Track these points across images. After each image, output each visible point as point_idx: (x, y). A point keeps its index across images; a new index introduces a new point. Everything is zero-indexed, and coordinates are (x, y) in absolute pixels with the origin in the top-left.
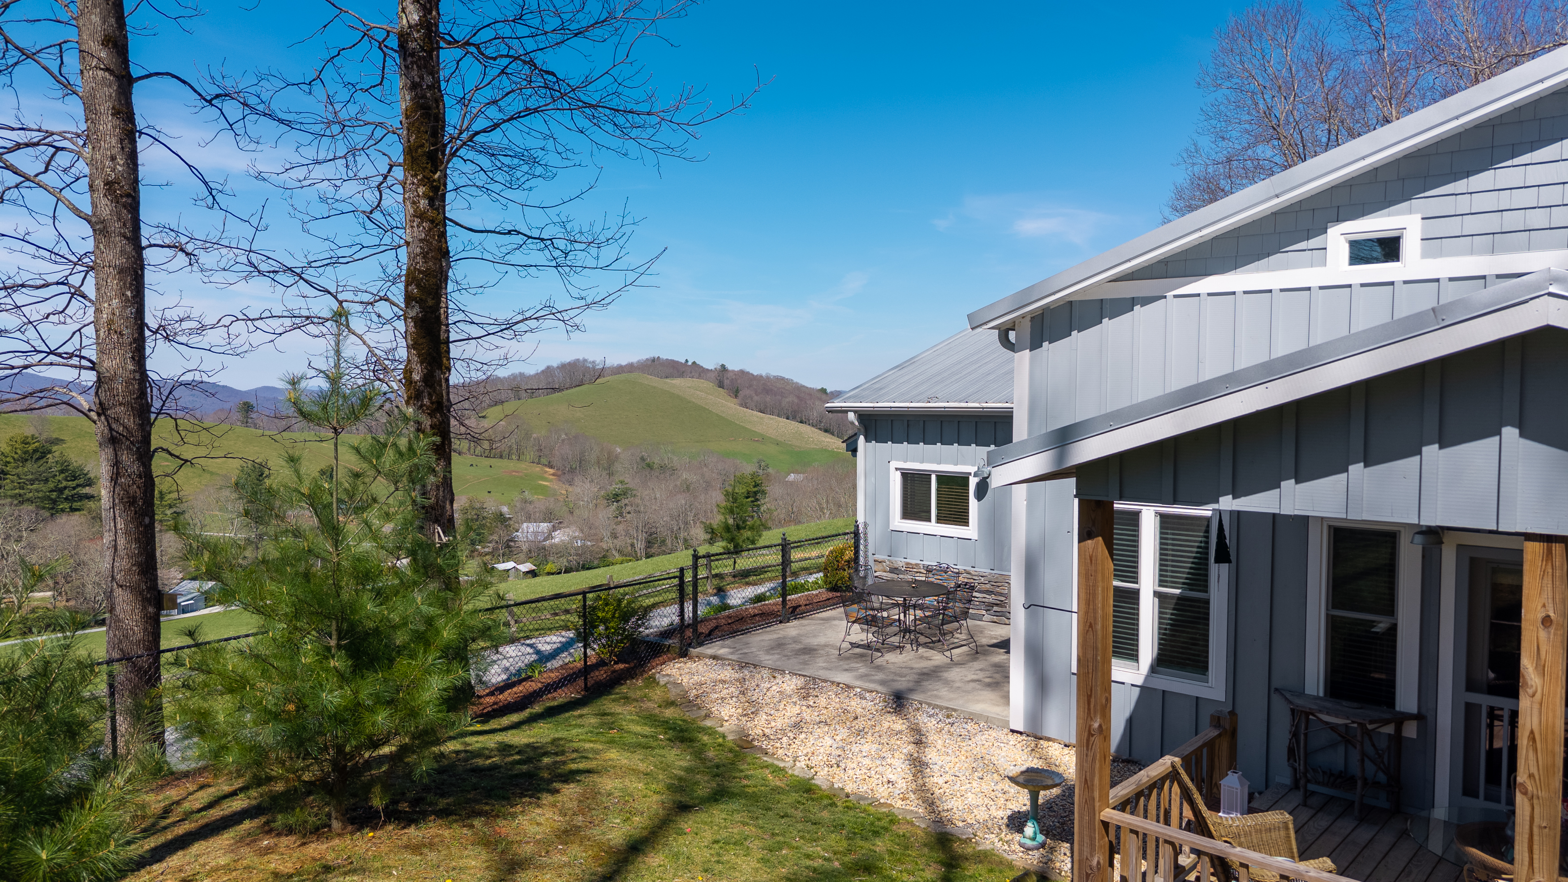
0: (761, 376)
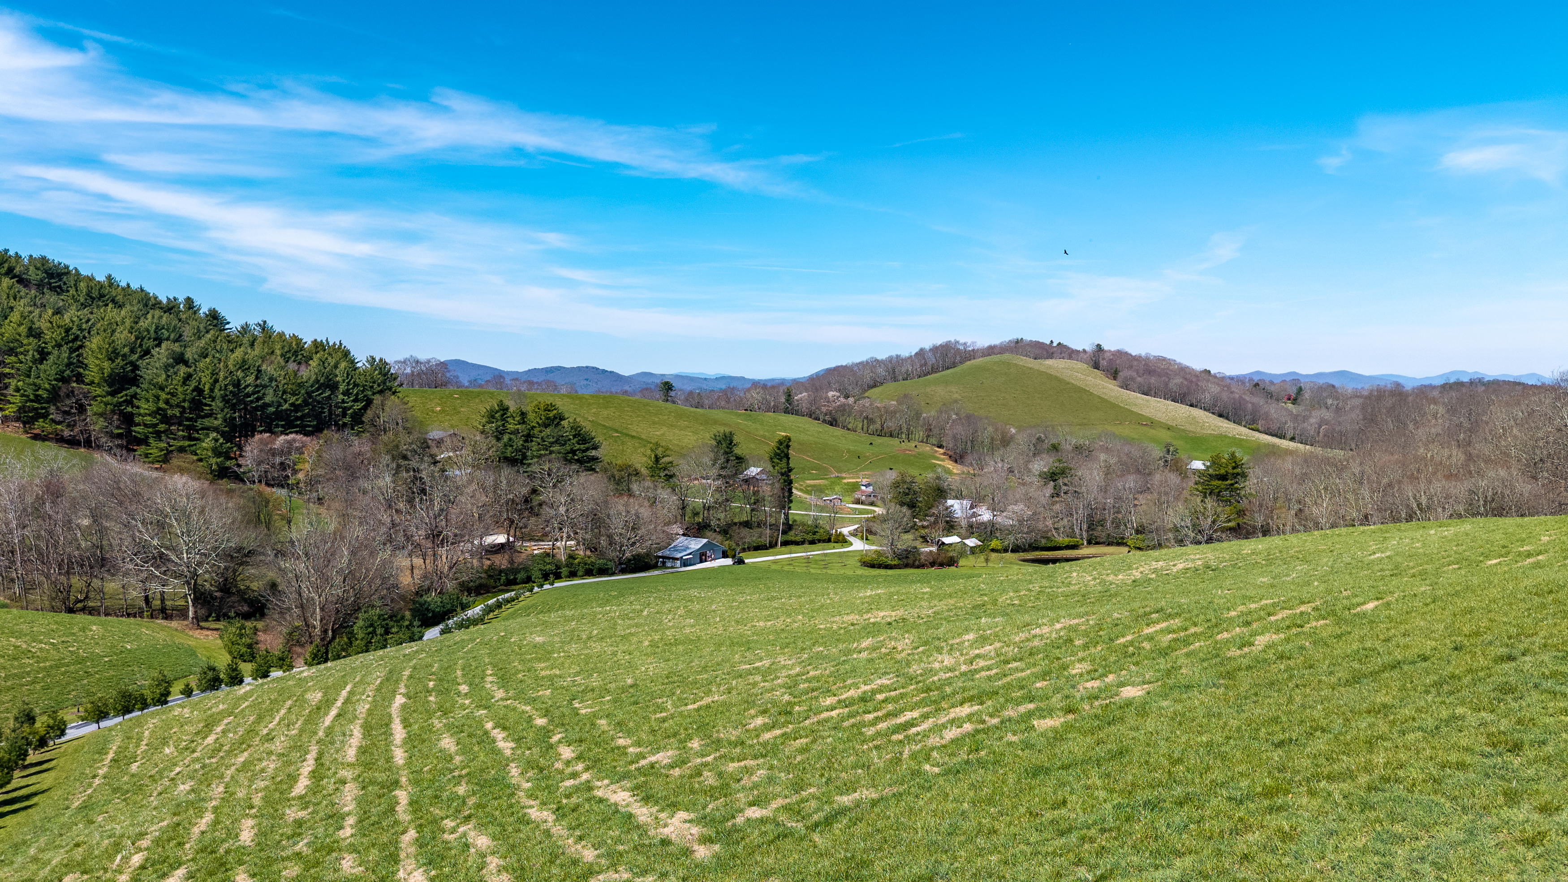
0: (1140, 357)
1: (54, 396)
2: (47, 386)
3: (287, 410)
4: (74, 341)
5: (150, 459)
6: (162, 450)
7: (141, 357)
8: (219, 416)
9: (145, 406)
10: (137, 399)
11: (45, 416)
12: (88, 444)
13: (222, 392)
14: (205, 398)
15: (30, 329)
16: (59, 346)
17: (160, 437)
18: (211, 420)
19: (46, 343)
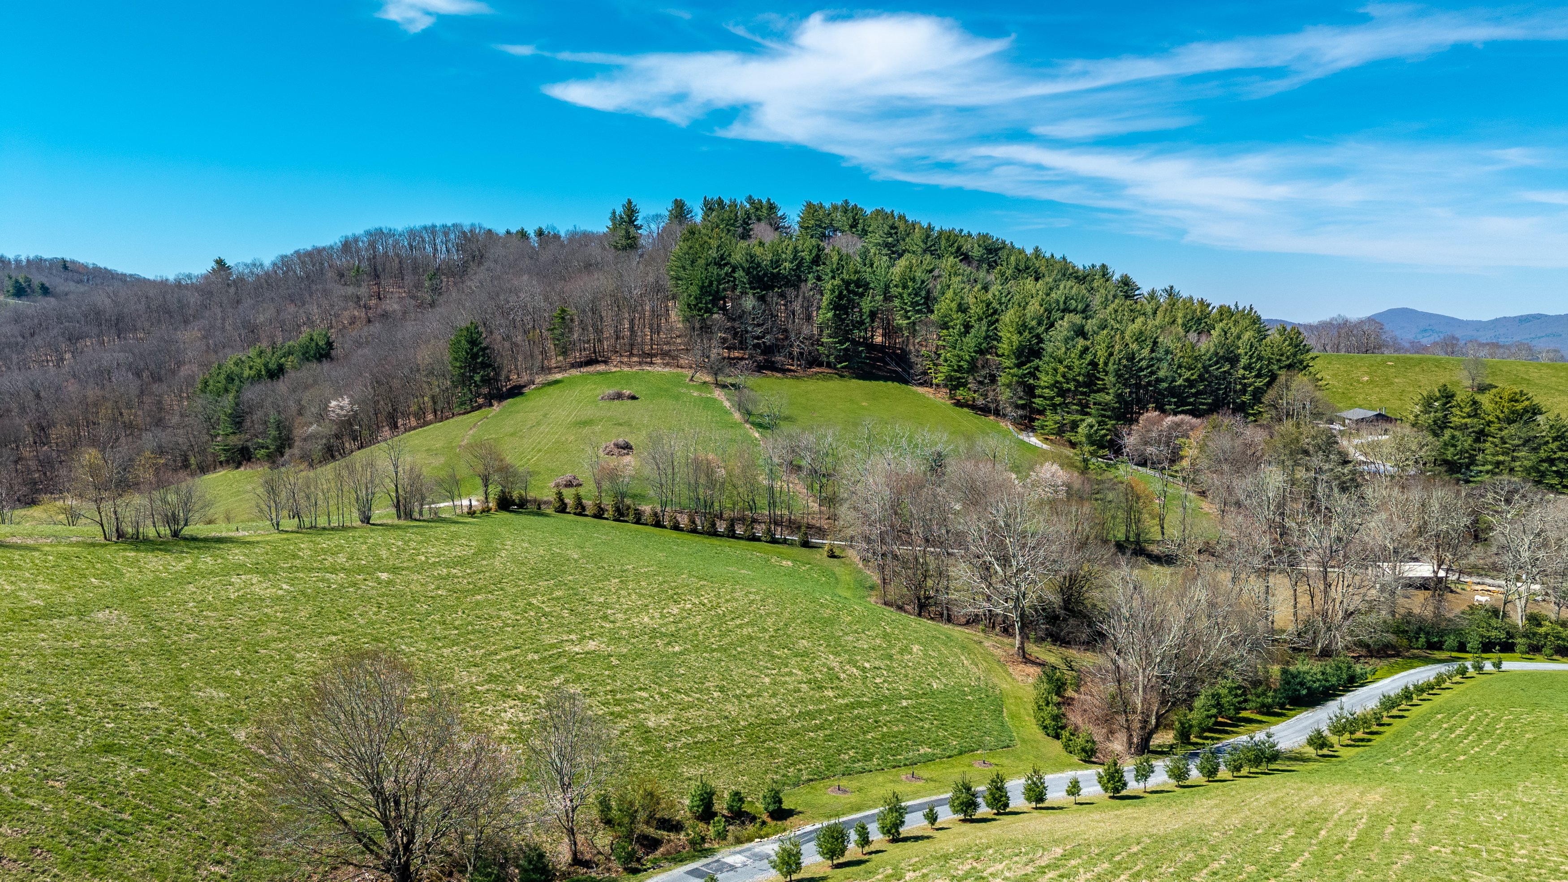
1: (973, 368)
2: (967, 357)
3: (1180, 386)
4: (992, 315)
5: (1046, 431)
6: (1056, 423)
7: (1047, 330)
8: (1110, 391)
9: (1045, 379)
10: (1039, 371)
11: (964, 385)
12: (997, 413)
13: (1116, 366)
14: (1099, 372)
15: (960, 305)
16: (980, 319)
17: (1056, 409)
18: (1102, 394)
19: (970, 317)
